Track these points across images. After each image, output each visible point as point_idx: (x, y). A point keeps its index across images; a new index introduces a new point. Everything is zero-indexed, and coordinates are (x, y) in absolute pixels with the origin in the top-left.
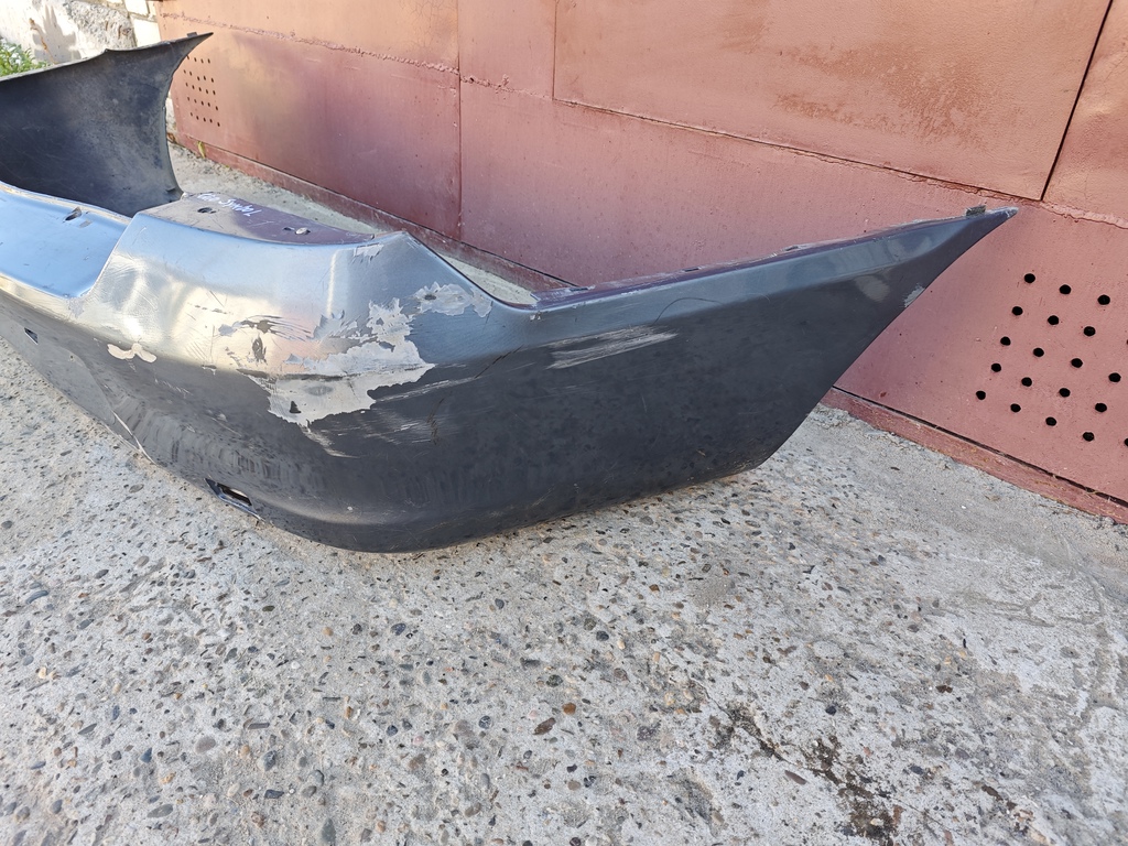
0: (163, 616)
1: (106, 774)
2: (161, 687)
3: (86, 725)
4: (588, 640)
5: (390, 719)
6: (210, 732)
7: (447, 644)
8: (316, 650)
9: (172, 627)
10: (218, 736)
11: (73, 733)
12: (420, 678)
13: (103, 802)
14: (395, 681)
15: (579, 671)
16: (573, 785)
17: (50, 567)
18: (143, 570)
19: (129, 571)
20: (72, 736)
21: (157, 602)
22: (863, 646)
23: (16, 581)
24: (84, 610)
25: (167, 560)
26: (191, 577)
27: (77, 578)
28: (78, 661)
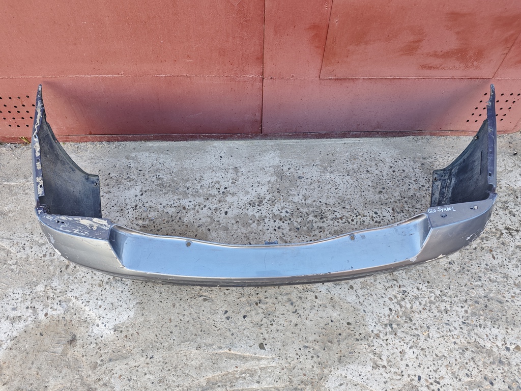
0: (418, 303)
1: (465, 331)
2: (443, 313)
3: (448, 330)
5: (478, 279)
6: (463, 309)
7: (461, 258)
8: (449, 280)
9: (423, 303)
10: (466, 308)
11: (449, 333)
12: (469, 269)
13: (472, 334)
14: (467, 272)
16: (509, 262)
17: (379, 319)
18: (395, 301)
19: (393, 304)
20: (450, 334)
21: (412, 303)
22: (501, 199)
23: (381, 329)
24: (404, 318)
25: (394, 294)
26: (406, 292)
27: (389, 316)
28: (425, 325)
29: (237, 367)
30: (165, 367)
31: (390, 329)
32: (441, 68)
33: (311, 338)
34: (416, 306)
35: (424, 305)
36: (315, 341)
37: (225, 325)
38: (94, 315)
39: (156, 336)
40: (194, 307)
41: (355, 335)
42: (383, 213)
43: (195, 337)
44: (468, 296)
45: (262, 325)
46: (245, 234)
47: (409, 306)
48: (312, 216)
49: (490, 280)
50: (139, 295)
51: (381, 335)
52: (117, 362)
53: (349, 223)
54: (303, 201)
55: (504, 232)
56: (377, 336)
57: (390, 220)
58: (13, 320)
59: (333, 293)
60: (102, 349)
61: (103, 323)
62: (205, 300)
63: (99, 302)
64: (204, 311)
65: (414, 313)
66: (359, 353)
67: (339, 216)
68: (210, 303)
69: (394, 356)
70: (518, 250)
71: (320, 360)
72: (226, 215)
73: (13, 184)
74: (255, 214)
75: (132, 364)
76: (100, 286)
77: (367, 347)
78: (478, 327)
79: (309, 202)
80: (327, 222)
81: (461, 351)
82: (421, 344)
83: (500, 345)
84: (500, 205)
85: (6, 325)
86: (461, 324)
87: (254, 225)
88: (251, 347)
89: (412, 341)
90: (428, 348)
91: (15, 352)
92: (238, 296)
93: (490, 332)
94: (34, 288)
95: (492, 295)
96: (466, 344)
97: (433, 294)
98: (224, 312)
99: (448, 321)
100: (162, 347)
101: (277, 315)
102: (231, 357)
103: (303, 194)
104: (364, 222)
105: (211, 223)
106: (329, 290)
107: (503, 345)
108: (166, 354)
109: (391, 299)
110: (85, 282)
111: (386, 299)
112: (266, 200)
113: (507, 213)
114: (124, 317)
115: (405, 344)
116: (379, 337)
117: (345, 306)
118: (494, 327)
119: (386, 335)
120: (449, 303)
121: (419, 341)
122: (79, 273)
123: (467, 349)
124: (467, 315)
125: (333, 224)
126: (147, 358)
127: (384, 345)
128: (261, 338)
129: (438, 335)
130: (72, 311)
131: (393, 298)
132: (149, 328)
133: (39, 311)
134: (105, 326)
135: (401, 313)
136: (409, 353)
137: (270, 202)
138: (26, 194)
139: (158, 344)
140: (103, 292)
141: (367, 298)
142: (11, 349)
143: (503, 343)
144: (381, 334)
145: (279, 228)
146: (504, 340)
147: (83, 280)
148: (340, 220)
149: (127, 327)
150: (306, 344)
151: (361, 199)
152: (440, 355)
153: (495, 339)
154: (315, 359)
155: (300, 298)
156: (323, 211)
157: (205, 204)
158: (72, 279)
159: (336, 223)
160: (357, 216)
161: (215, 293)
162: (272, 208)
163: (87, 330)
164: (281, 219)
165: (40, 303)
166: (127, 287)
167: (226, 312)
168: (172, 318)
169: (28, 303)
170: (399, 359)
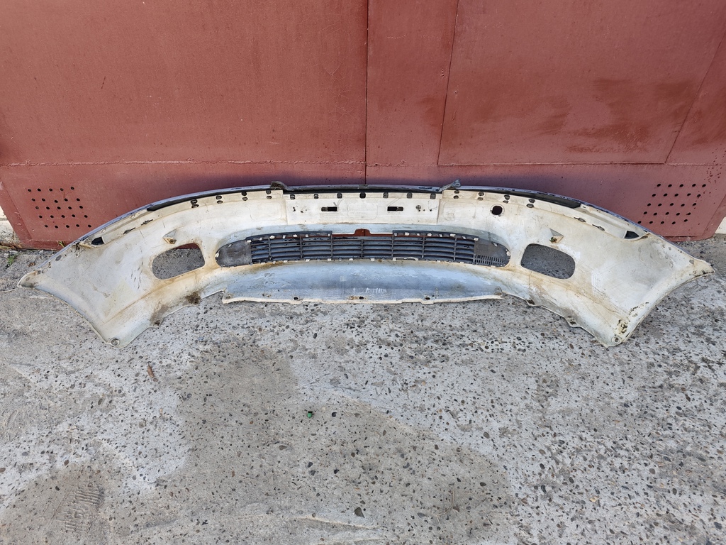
0: (582, 458)
1: (652, 499)
2: (619, 473)
3: (627, 496)
4: (660, 370)
5: (666, 427)
6: (647, 468)
7: (641, 398)
8: (624, 428)
9: (589, 458)
10: (651, 466)
11: (628, 501)
12: (653, 413)
13: (663, 502)
14: (650, 418)
15: (671, 379)
16: (712, 405)
17: (526, 479)
18: (548, 454)
19: (546, 458)
20: (631, 501)
21: (572, 457)
22: (694, 322)
23: (529, 492)
24: (562, 478)
25: (547, 444)
26: (564, 442)
27: (540, 474)
28: (592, 488)
29: (323, 540)
30: (222, 538)
31: (543, 493)
32: (594, 150)
33: (428, 504)
34: (579, 461)
35: (590, 461)
36: (434, 506)
37: (308, 482)
38: (131, 464)
39: (213, 494)
40: (266, 456)
41: (492, 500)
42: (529, 339)
43: (266, 497)
44: (653, 450)
45: (360, 483)
46: (340, 363)
47: (568, 461)
48: (432, 342)
49: (686, 429)
50: (192, 439)
51: (530, 501)
52: (157, 527)
53: (482, 350)
54: (420, 322)
55: (702, 364)
56: (524, 501)
57: (539, 348)
58: (22, 469)
59: (460, 441)
60: (137, 509)
61: (141, 475)
62: (282, 448)
63: (139, 447)
64: (279, 462)
65: (576, 470)
66: (498, 525)
67: (468, 342)
68: (288, 452)
69: (550, 530)
70: (722, 390)
71: (441, 533)
72: (315, 337)
73: (42, 298)
74: (354, 338)
75: (178, 531)
76: (141, 426)
77: (509, 516)
78: (671, 492)
79: (427, 323)
80: (452, 349)
81: (648, 526)
82: (588, 513)
83: (706, 520)
84: (693, 330)
85: (11, 473)
86: (645, 487)
87: (352, 352)
88: (343, 512)
89: (575, 509)
90: (599, 520)
91: (19, 511)
92: (328, 443)
93: (689, 500)
94: (54, 427)
95: (689, 449)
96: (655, 516)
97: (603, 446)
98: (307, 464)
99: (627, 483)
100: (219, 508)
101: (381, 470)
102: (314, 525)
103: (420, 313)
104: (502, 349)
105: (295, 349)
106: (455, 438)
107: (710, 520)
108: (224, 519)
109: (542, 452)
110: (122, 421)
111: (536, 452)
112: (369, 321)
113: (704, 341)
114: (171, 468)
115: (565, 514)
116: (526, 503)
117: (478, 460)
118: (694, 494)
119: (536, 500)
120: (627, 459)
121: (584, 509)
122: (114, 411)
123: (656, 524)
124: (653, 476)
125: (459, 352)
126: (198, 524)
127: (534, 515)
128: (359, 500)
129: (613, 503)
130: (102, 458)
131: (546, 450)
132: (204, 483)
133: (58, 458)
134: (144, 478)
135: (557, 471)
136: (571, 527)
137: (374, 323)
138: (57, 310)
139: (214, 505)
140: (146, 434)
141: (508, 450)
142: (14, 506)
143: (711, 516)
144: (528, 499)
145: (386, 356)
146: (711, 512)
147: (121, 418)
148: (469, 347)
149: (174, 481)
150: (422, 511)
151: (498, 320)
152: (616, 530)
153: (698, 512)
154: (434, 531)
155: (414, 448)
156: (447, 335)
157: (287, 324)
158: (106, 417)
159: (464, 350)
160: (492, 342)
161: (296, 438)
162: (377, 331)
163: (119, 483)
164: (389, 345)
165: (60, 446)
166: (178, 428)
167: (310, 464)
168: (236, 470)
169: (44, 447)
170: (556, 534)
